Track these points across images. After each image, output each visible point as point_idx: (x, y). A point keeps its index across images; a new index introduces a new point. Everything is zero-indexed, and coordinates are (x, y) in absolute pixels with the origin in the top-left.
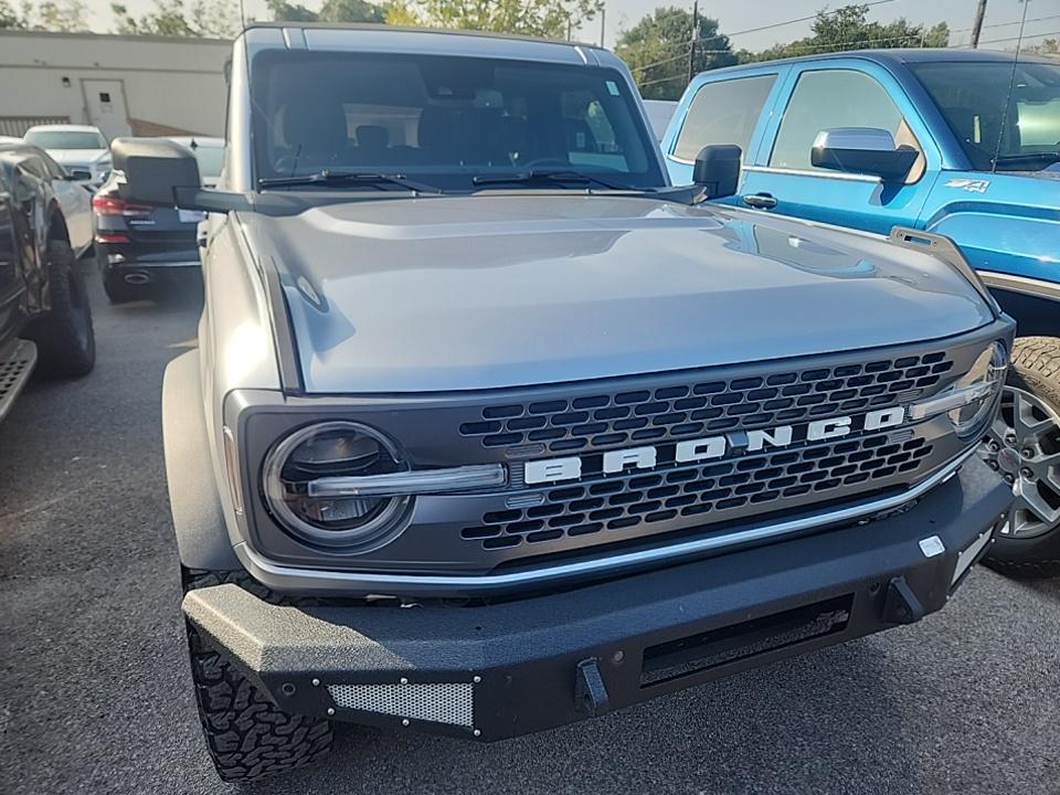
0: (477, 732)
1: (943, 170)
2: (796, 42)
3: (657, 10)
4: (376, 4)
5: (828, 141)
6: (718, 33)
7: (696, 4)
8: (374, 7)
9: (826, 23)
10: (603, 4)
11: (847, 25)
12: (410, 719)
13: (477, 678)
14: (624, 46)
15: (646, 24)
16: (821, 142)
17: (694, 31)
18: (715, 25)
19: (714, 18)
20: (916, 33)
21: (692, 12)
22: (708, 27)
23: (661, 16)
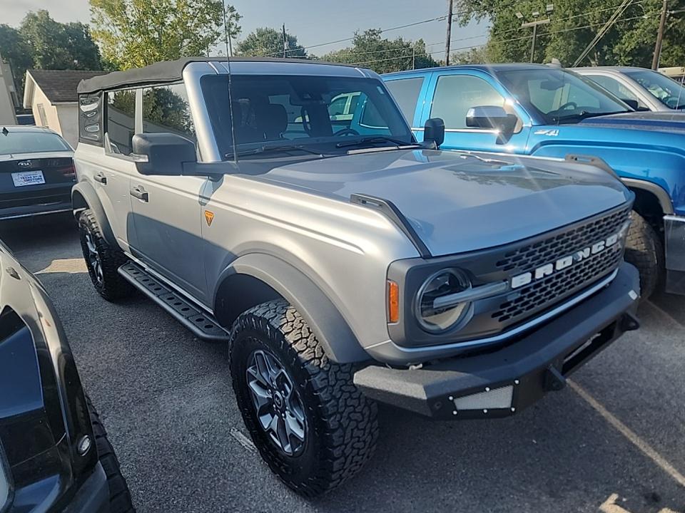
0: (513, 409)
1: (533, 126)
2: (342, 50)
3: (257, 30)
4: (65, 24)
5: (475, 114)
6: (298, 45)
7: (283, 26)
8: (64, 26)
9: (360, 40)
10: (240, 27)
11: (372, 41)
12: (488, 410)
13: (517, 382)
14: (241, 53)
15: (252, 38)
16: (471, 114)
17: (285, 44)
18: (295, 40)
19: (293, 36)
20: (408, 46)
21: (282, 32)
22: (292, 41)
23: (261, 34)
